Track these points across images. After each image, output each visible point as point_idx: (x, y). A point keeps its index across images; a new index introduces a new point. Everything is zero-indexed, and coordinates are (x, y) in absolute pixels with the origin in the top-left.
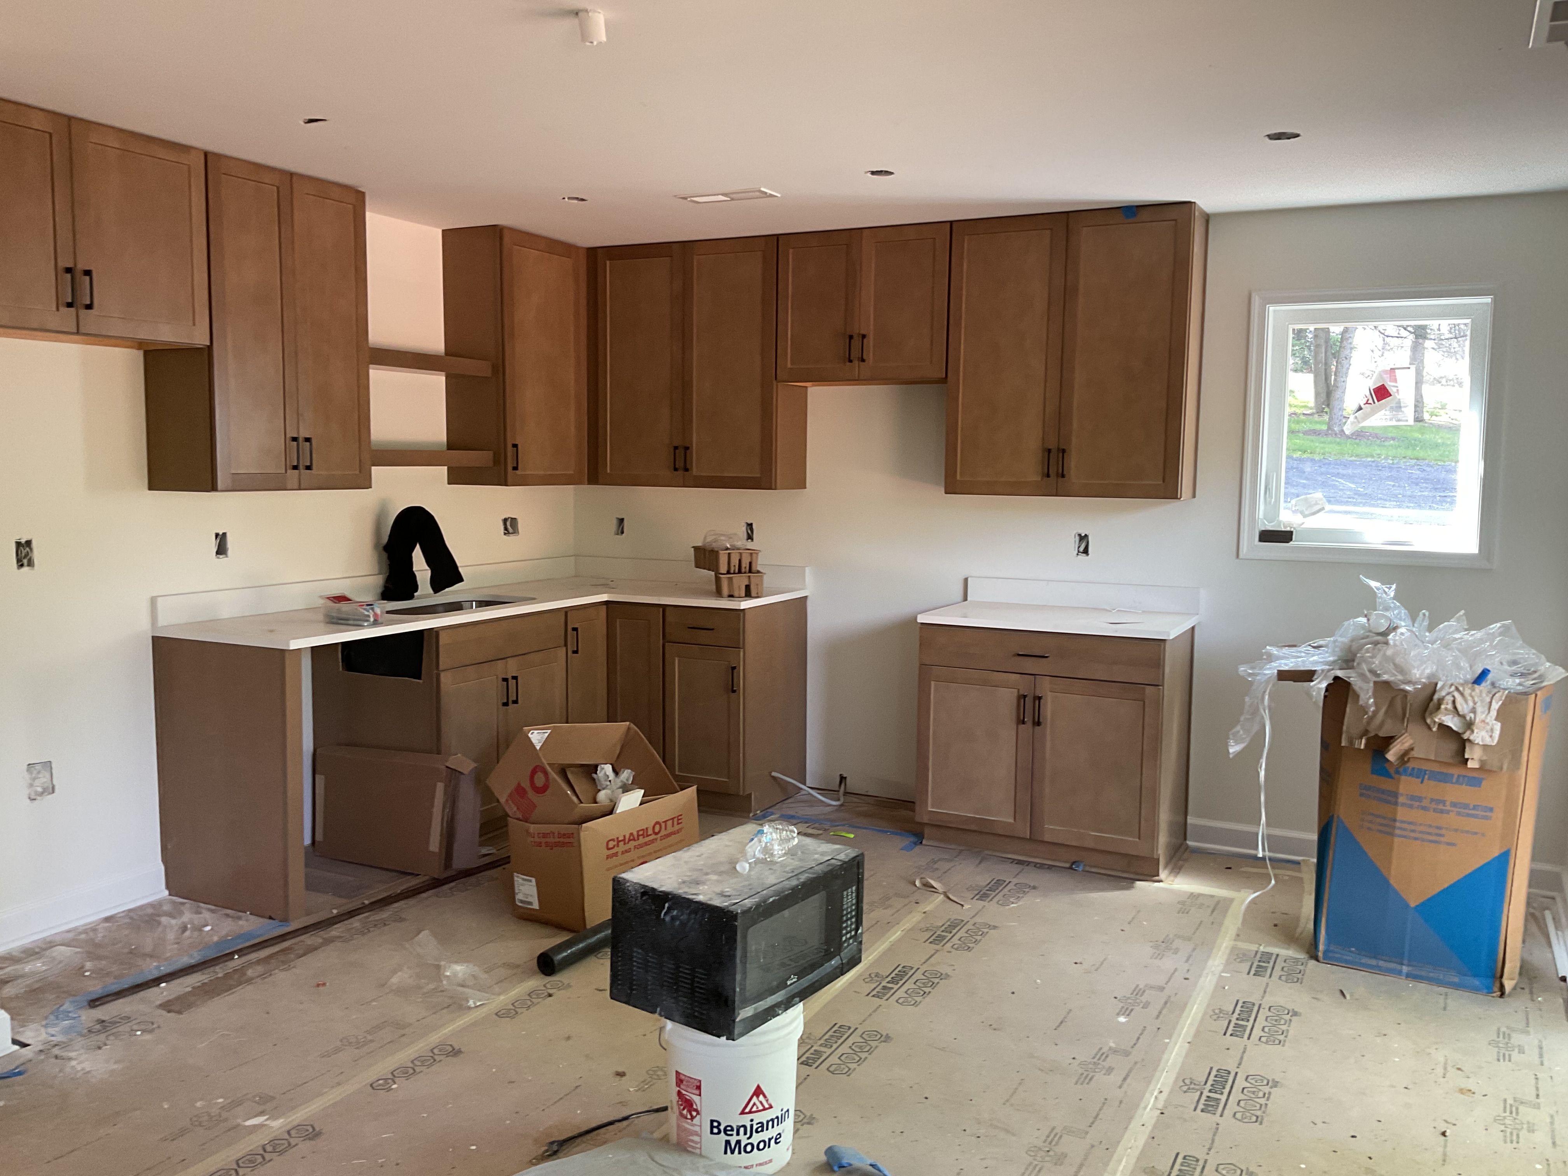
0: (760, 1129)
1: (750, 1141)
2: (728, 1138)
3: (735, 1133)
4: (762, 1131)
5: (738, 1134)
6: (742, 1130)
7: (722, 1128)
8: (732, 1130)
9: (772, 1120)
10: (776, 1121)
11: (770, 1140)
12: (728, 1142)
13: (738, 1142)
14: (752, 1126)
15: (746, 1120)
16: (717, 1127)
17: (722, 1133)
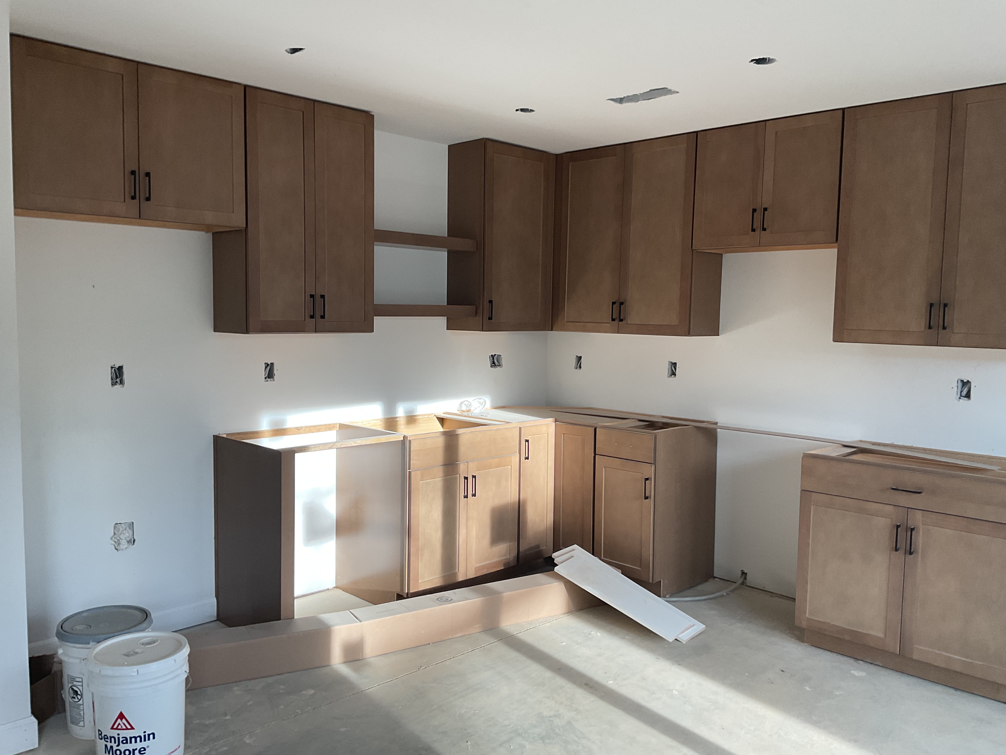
0: (124, 742)
1: (118, 748)
2: (106, 743)
3: (109, 740)
4: (127, 743)
5: (111, 742)
6: (113, 739)
7: (103, 735)
8: (107, 738)
9: (136, 738)
10: (138, 739)
11: (134, 750)
12: (106, 746)
13: (112, 747)
14: (119, 738)
15: (114, 733)
16: (101, 734)
17: (103, 740)
